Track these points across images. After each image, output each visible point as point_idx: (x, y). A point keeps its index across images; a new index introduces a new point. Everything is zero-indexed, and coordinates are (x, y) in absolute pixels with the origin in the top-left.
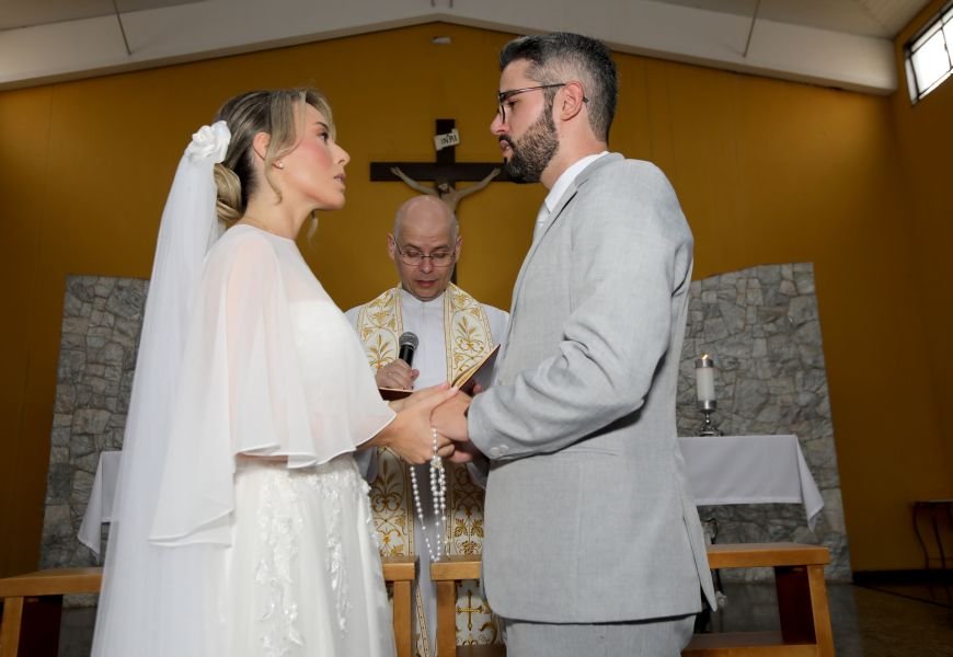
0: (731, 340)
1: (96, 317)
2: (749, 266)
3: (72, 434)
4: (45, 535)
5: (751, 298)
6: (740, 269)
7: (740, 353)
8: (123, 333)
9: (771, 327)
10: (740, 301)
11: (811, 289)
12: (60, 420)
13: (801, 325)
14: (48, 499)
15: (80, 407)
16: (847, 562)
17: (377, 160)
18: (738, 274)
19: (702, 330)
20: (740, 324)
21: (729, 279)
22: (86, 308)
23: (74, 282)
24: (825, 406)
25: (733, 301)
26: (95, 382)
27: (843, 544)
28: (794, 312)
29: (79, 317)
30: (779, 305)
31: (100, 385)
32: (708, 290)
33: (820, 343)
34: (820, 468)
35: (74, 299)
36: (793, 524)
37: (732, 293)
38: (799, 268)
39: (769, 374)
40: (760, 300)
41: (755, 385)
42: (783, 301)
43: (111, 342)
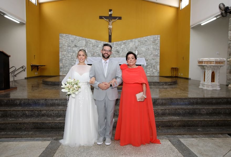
0: (148, 45)
1: (64, 39)
2: (152, 35)
3: (62, 55)
4: (60, 67)
5: (151, 40)
6: (150, 35)
7: (149, 47)
8: (67, 42)
9: (153, 44)
10: (150, 40)
11: (159, 39)
12: (60, 53)
13: (158, 44)
14: (60, 63)
15: (63, 51)
16: (159, 74)
17: (100, 16)
18: (150, 36)
19: (144, 44)
20: (149, 43)
21: (149, 37)
22: (62, 38)
23: (60, 34)
24: (159, 55)
25: (149, 40)
26: (64, 48)
27: (159, 72)
28: (157, 42)
29: (61, 39)
30: (155, 41)
31: (65, 49)
32: (146, 38)
33: (159, 46)
34: (157, 62)
35: (61, 37)
36: (153, 69)
37: (149, 39)
38: (158, 36)
39: (152, 50)
40: (152, 40)
41: (150, 51)
42: (155, 40)
43: (66, 43)
